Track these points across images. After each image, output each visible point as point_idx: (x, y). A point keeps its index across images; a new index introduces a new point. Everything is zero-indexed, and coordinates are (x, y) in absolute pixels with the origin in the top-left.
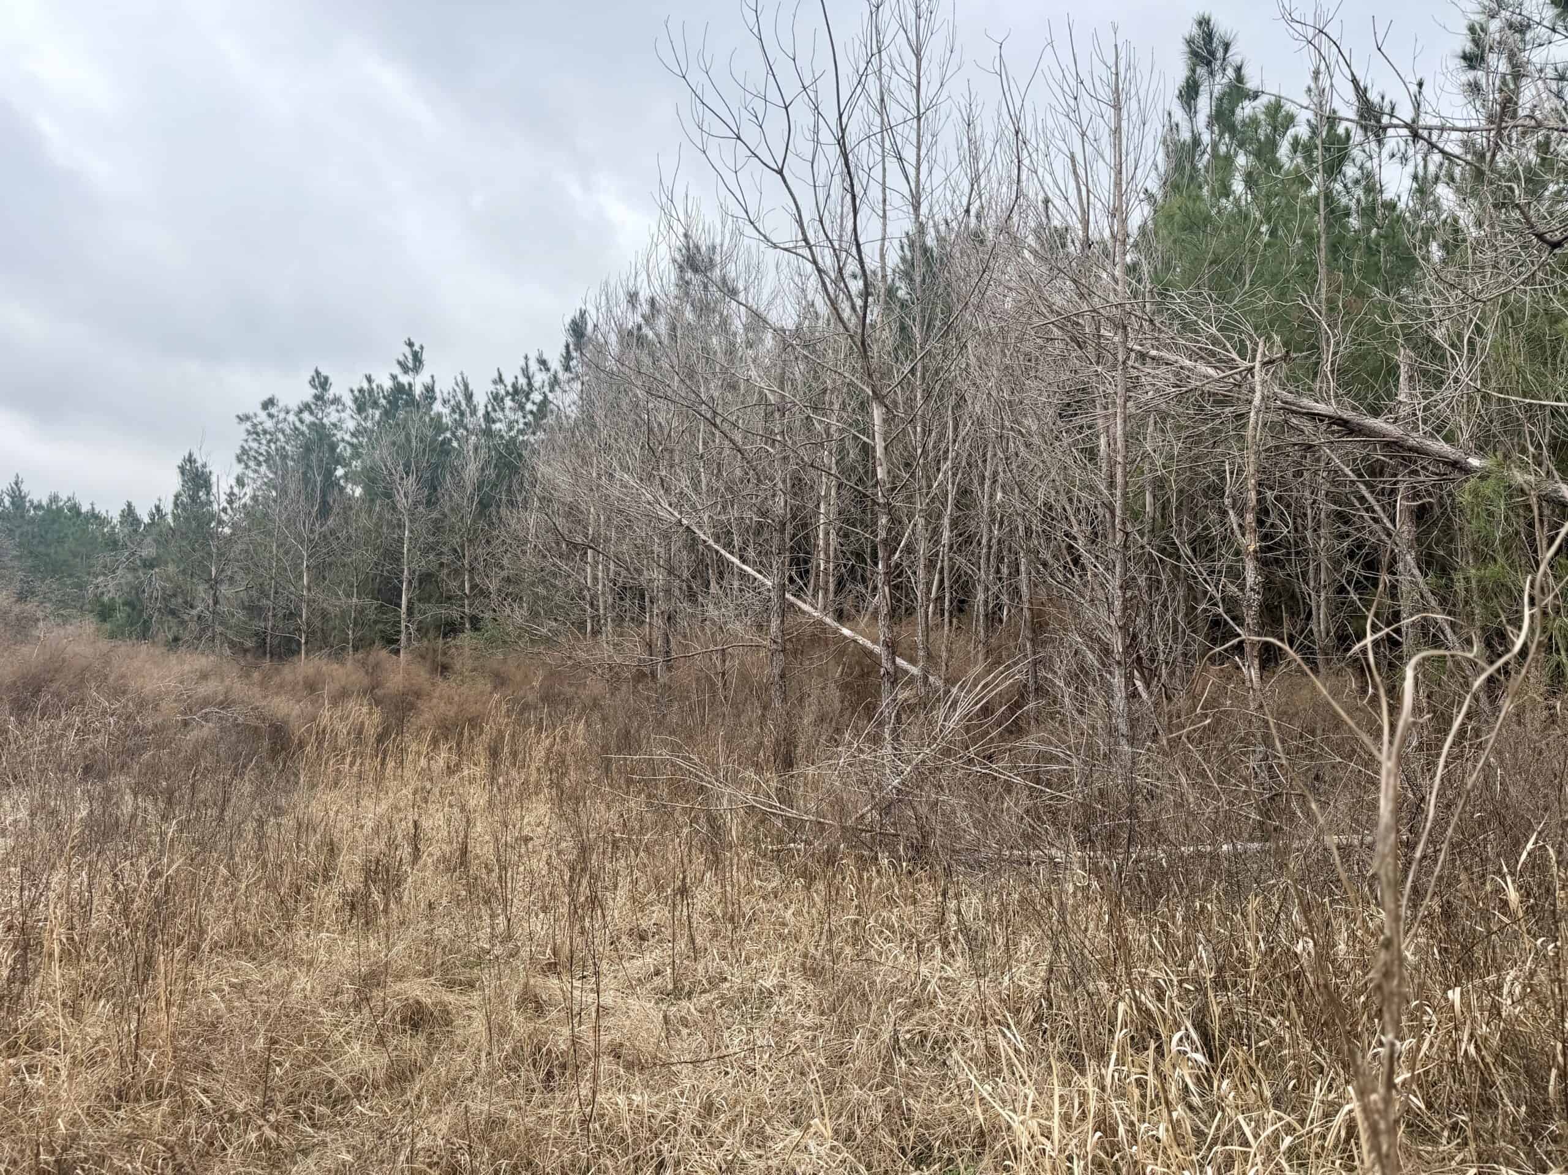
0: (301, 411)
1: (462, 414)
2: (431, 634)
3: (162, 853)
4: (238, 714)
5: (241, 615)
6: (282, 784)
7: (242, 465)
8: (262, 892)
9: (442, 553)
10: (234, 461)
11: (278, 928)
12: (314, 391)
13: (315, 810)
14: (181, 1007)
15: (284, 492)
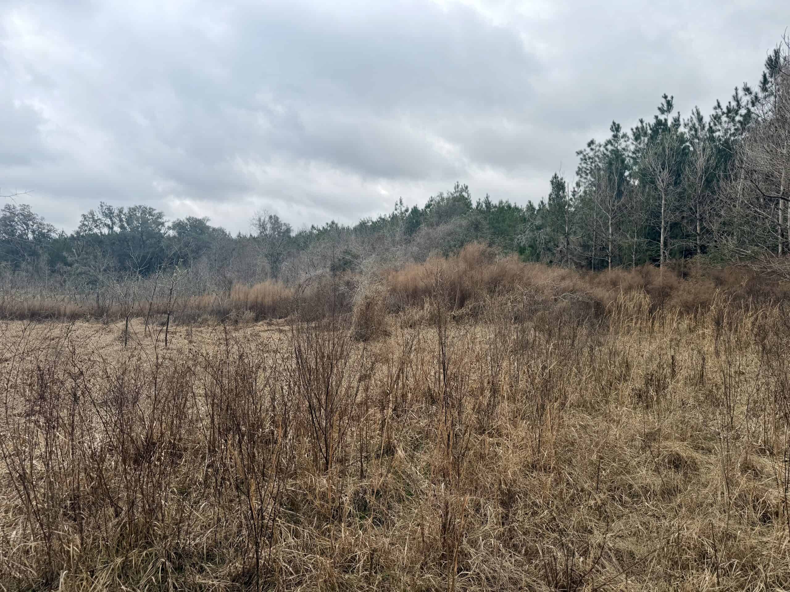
0: (606, 145)
1: (696, 131)
2: (677, 256)
3: (547, 358)
4: (578, 296)
5: (579, 249)
6: (601, 331)
7: (579, 176)
8: (593, 383)
9: (683, 211)
10: (575, 175)
11: (602, 401)
12: (613, 133)
13: (619, 346)
14: (558, 431)
15: (599, 186)
